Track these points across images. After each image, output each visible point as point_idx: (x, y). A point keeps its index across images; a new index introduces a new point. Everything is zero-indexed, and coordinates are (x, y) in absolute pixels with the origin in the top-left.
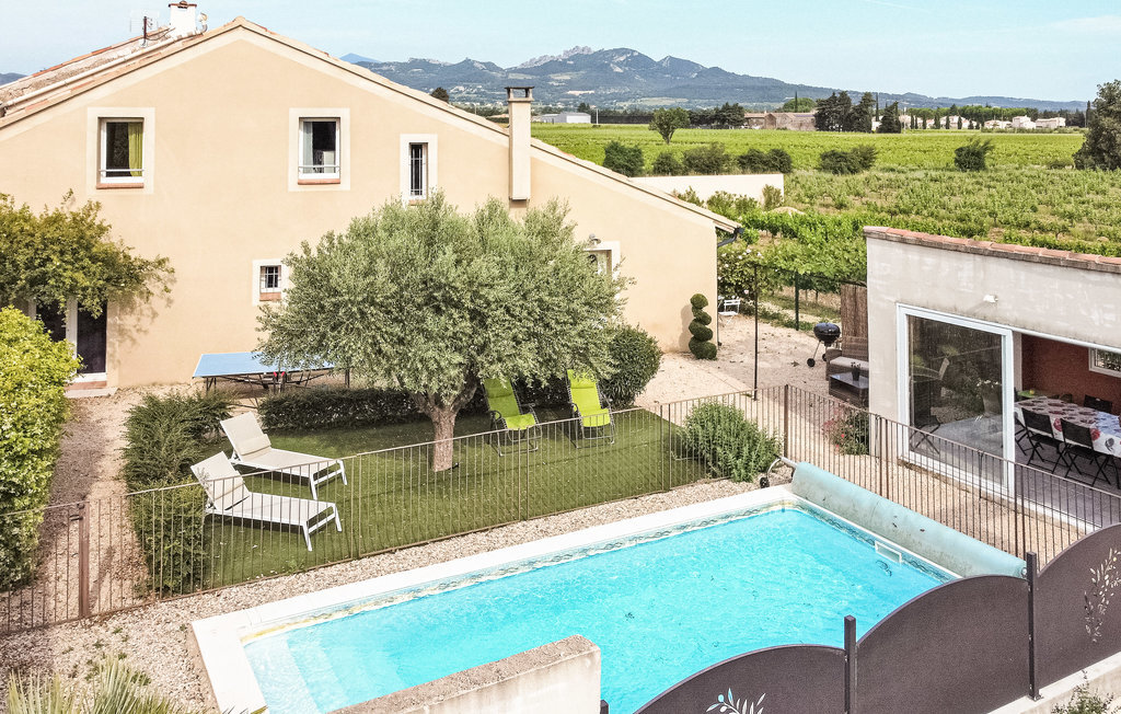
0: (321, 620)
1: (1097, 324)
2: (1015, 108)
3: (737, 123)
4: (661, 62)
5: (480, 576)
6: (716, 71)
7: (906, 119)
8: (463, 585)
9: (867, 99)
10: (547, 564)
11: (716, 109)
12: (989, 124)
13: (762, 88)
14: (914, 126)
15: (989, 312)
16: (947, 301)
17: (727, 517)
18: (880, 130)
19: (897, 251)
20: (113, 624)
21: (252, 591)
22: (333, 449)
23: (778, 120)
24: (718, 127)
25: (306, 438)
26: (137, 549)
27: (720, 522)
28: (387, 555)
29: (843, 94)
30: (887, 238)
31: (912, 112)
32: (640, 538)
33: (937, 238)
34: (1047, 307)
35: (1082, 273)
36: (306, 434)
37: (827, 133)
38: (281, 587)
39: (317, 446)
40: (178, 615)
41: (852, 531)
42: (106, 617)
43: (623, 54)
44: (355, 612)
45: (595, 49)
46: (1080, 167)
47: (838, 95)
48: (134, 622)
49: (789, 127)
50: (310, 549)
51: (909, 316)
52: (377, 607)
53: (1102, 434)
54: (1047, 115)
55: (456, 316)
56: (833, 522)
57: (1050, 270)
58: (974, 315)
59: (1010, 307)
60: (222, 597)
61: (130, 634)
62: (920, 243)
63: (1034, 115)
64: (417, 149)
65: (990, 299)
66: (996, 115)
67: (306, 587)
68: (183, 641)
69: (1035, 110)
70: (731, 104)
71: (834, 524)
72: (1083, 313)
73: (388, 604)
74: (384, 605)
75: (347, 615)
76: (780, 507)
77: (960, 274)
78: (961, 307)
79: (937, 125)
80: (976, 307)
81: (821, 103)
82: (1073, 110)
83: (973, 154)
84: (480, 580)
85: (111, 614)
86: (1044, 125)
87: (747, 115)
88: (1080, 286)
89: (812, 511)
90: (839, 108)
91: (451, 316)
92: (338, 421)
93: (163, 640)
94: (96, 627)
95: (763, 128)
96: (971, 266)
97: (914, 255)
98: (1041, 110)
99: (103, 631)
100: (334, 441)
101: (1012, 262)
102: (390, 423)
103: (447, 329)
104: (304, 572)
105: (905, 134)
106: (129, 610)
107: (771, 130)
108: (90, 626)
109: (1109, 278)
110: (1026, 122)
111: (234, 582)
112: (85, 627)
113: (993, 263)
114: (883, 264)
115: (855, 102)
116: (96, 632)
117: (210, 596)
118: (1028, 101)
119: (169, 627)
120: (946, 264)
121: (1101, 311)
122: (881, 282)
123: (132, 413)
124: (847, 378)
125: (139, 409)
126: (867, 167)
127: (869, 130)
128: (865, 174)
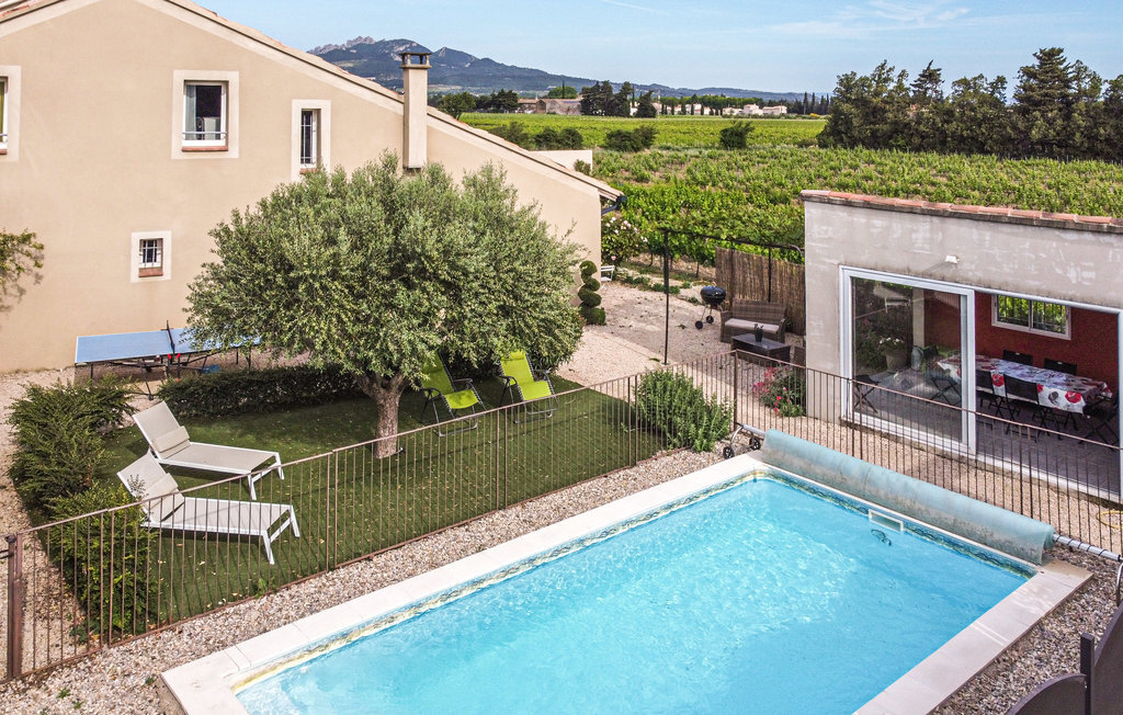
0: (317, 654)
1: (1074, 282)
2: (748, 98)
3: (512, 108)
4: (438, 53)
5: (481, 581)
6: (487, 61)
7: (658, 106)
8: (465, 593)
9: (627, 88)
10: (546, 561)
11: (493, 95)
12: (727, 111)
13: (529, 78)
14: (664, 112)
15: (948, 273)
16: (899, 261)
17: (708, 491)
18: (637, 115)
19: (842, 214)
20: (55, 684)
21: (220, 622)
22: (250, 438)
23: (548, 106)
24: (494, 111)
25: (214, 426)
26: (55, 577)
27: (702, 498)
28: (363, 563)
29: (606, 83)
30: (830, 202)
31: (663, 102)
32: (631, 522)
33: (889, 200)
34: (1016, 267)
35: (1057, 232)
36: (213, 422)
37: (592, 118)
38: (255, 614)
39: (232, 435)
40: (137, 664)
41: (837, 499)
42: (41, 676)
43: (403, 44)
44: (354, 639)
45: (377, 39)
46: (823, 145)
47: (601, 85)
48: (82, 679)
49: (558, 112)
50: (272, 562)
51: (852, 278)
52: (377, 630)
53: (1045, 388)
54: (771, 104)
55: (431, 289)
56: (814, 491)
57: (1021, 229)
58: (931, 276)
59: (973, 267)
60: (185, 634)
61: (82, 696)
62: (868, 206)
63: (761, 106)
64: (307, 115)
65: (951, 259)
66: (731, 103)
67: (284, 612)
68: (156, 700)
69: (761, 100)
70: (507, 91)
71: (815, 492)
72: (1059, 271)
73: (388, 625)
74: (384, 627)
75: (344, 644)
76: (751, 478)
77: (914, 236)
78: (914, 268)
79: (684, 112)
80: (934, 268)
81: (585, 91)
82: (791, 100)
83: (736, 135)
84: (482, 586)
85: (50, 669)
86: (769, 112)
87: (521, 101)
88: (1054, 244)
89: (788, 480)
90: (602, 96)
91: (424, 290)
92: (246, 405)
93: (127, 700)
94: (33, 691)
95: (534, 112)
96: (928, 227)
97: (860, 218)
98: (766, 99)
99: (45, 696)
100: (249, 429)
101: (976, 223)
102: (304, 405)
103: (420, 305)
104: (276, 592)
105: (659, 119)
106: (71, 663)
107: (540, 115)
108: (24, 691)
109: (1088, 236)
110: (755, 109)
111: (192, 614)
112: (18, 692)
113: (953, 226)
114: (825, 228)
115: (616, 92)
116: (35, 698)
117: (170, 634)
118: (754, 92)
119: (130, 681)
120: (898, 225)
121: (1079, 270)
122: (820, 245)
123: (17, 408)
124: (750, 339)
125: (24, 405)
126: (648, 146)
127: (629, 116)
128: (647, 152)
